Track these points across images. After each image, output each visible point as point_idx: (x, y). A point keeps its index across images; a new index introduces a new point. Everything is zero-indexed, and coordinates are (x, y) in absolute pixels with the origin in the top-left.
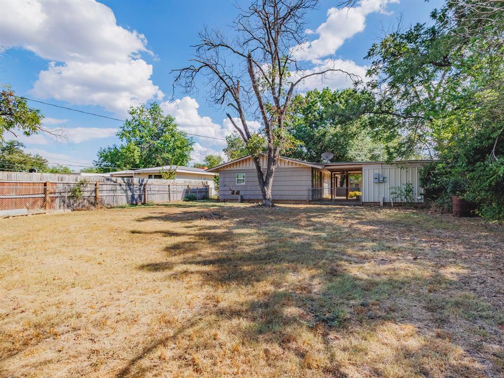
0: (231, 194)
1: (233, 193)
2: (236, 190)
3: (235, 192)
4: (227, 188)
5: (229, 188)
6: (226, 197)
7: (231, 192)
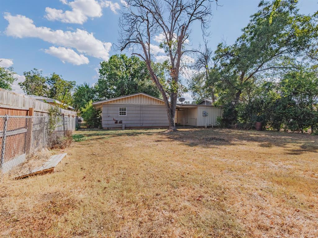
0: (114, 123)
1: (116, 122)
2: (119, 120)
3: (118, 122)
4: (111, 119)
5: (113, 118)
6: (110, 126)
7: (114, 122)
